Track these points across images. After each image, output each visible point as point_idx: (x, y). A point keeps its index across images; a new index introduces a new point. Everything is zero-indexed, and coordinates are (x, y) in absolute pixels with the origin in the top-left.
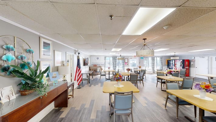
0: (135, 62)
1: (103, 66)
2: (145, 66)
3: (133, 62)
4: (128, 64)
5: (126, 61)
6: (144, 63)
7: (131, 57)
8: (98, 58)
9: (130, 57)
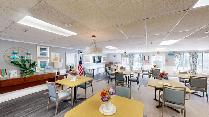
0: (161, 60)
1: (120, 64)
2: (177, 65)
3: (157, 59)
4: (148, 63)
5: (146, 58)
6: (175, 62)
7: (153, 54)
8: (115, 56)
9: (151, 54)
